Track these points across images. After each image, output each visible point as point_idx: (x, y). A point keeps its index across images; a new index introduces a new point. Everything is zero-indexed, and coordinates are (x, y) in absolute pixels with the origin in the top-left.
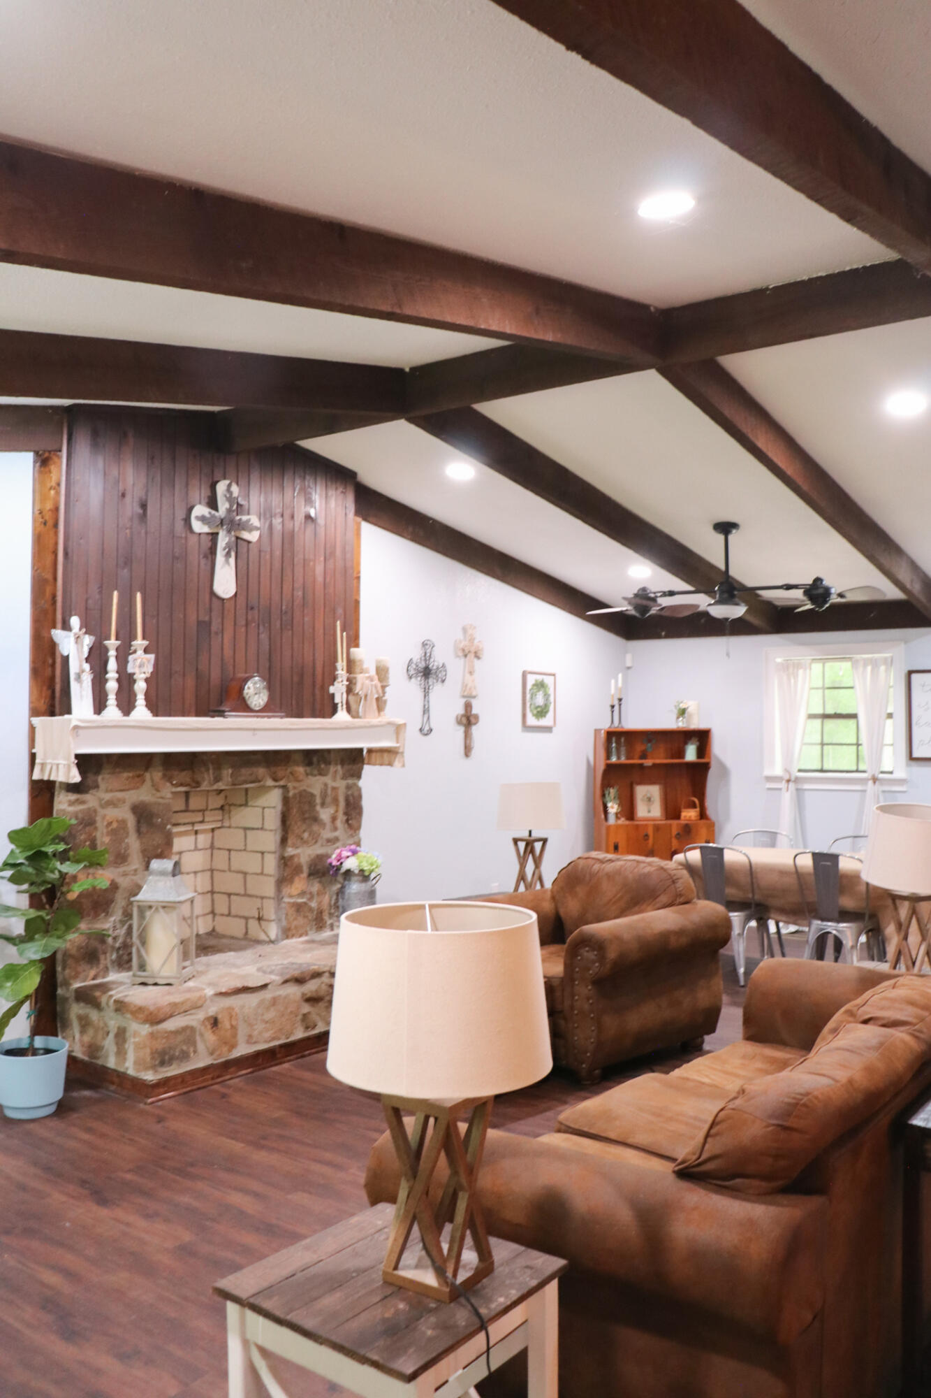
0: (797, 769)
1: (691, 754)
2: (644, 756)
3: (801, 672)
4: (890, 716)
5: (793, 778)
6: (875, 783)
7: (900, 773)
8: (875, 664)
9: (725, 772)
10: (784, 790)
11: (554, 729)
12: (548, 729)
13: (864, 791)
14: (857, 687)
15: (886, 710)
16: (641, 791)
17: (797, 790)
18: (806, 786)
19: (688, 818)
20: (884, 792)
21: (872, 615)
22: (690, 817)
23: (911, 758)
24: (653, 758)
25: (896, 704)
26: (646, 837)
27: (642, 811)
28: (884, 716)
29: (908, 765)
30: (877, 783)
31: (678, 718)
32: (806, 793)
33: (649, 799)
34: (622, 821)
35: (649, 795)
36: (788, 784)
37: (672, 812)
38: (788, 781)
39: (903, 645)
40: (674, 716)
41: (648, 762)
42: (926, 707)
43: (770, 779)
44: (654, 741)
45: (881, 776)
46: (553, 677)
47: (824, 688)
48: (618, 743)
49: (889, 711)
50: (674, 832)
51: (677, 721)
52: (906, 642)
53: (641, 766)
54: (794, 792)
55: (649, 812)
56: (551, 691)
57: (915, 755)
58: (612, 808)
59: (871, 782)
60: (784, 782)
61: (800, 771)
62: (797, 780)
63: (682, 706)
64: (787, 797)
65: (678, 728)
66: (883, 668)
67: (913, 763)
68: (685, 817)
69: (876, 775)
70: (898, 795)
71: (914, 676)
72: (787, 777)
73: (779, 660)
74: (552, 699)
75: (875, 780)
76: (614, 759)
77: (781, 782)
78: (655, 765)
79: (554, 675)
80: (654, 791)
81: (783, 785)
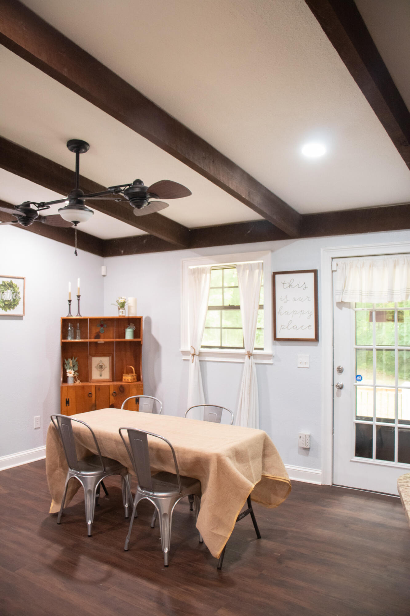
0: (200, 347)
1: (129, 335)
2: (98, 336)
3: (204, 275)
4: (261, 307)
5: (197, 353)
6: (249, 357)
7: (268, 351)
8: (251, 268)
9: (157, 347)
10: (191, 361)
11: (24, 317)
12: (20, 317)
13: (243, 363)
14: (240, 286)
15: (259, 302)
16: (96, 361)
17: (200, 361)
18: (207, 359)
19: (126, 380)
20: (256, 364)
21: (249, 232)
22: (128, 380)
23: (275, 338)
24: (104, 338)
25: (265, 298)
26: (90, 395)
27: (95, 375)
28: (257, 307)
29: (273, 344)
30: (252, 357)
31: (119, 309)
32: (208, 363)
33: (101, 367)
34: (78, 383)
35: (101, 364)
36: (194, 357)
37: (116, 375)
38: (194, 355)
39: (270, 254)
40: (116, 308)
41: (101, 341)
42: (286, 300)
43: (185, 353)
44: (105, 326)
45: (255, 352)
46: (23, 280)
47: (223, 287)
48: (75, 327)
49: (261, 303)
50: (112, 391)
51: (119, 312)
52: (272, 251)
53: (96, 343)
54: (198, 363)
55: (101, 375)
56: (21, 290)
57: (278, 336)
58: (70, 373)
59: (247, 357)
60: (191, 355)
61: (203, 347)
62: (200, 354)
63: (122, 301)
64: (193, 367)
65: (119, 316)
66: (257, 271)
67: (277, 342)
68: (125, 380)
69: (251, 352)
70: (267, 366)
71: (277, 276)
72: (193, 352)
73: (191, 267)
74: (21, 295)
75: (250, 355)
76: (70, 339)
77: (189, 355)
78: (106, 343)
79: (23, 279)
80: (106, 361)
81: (190, 357)
